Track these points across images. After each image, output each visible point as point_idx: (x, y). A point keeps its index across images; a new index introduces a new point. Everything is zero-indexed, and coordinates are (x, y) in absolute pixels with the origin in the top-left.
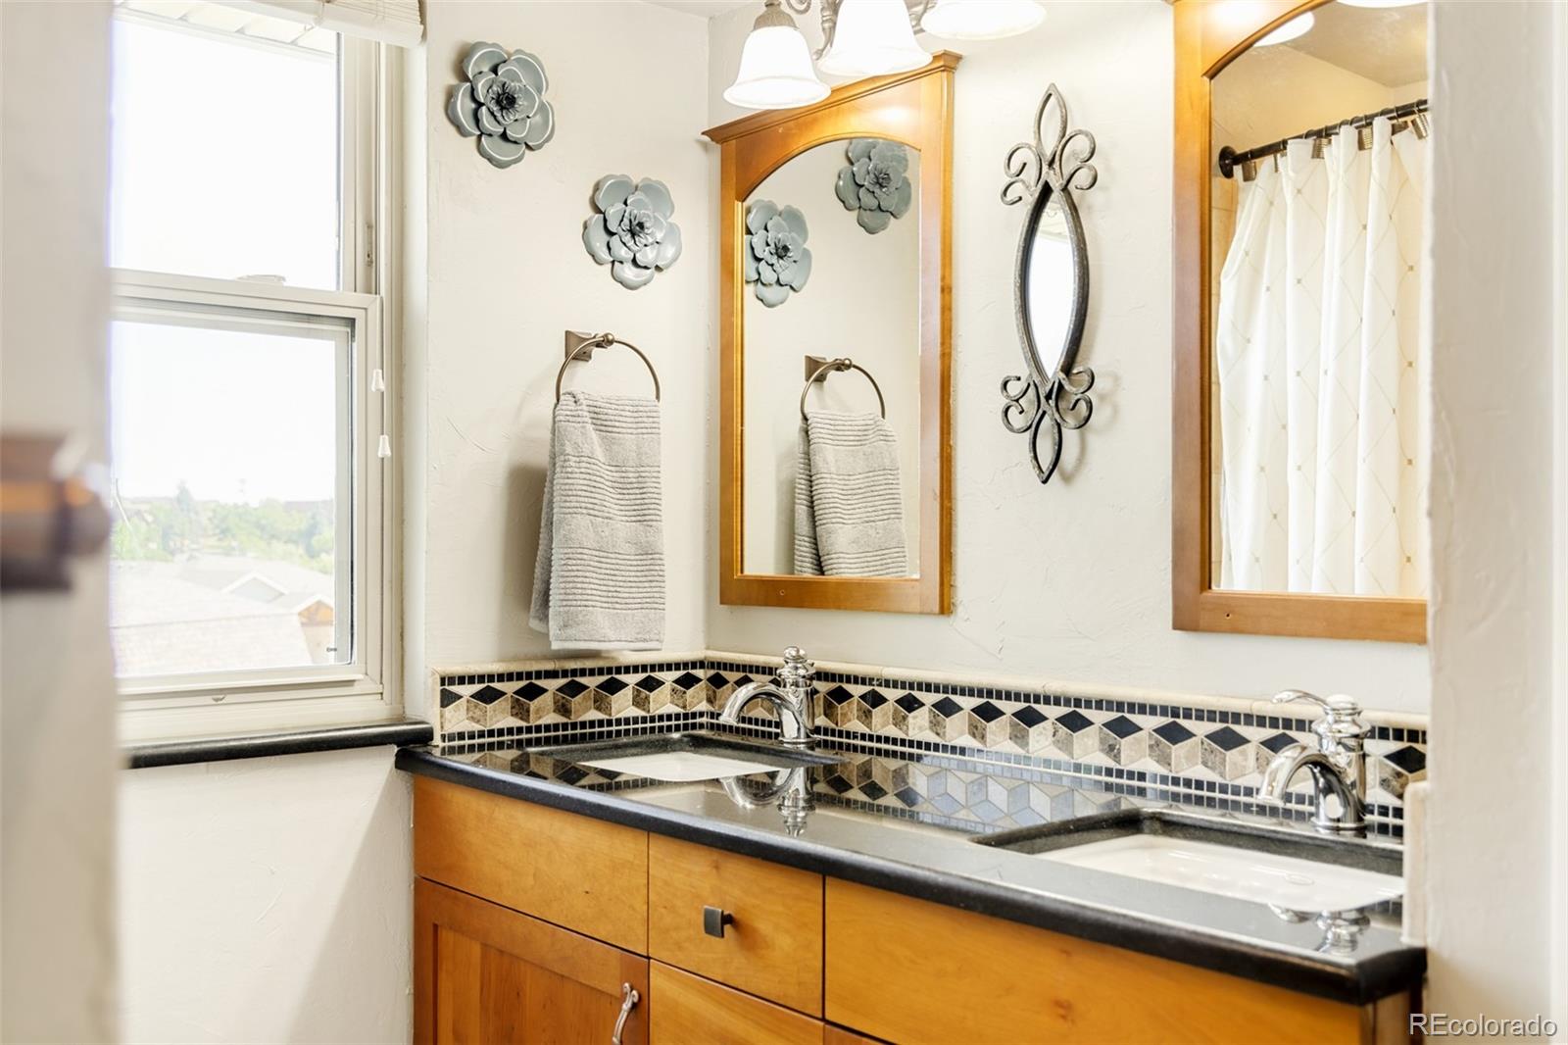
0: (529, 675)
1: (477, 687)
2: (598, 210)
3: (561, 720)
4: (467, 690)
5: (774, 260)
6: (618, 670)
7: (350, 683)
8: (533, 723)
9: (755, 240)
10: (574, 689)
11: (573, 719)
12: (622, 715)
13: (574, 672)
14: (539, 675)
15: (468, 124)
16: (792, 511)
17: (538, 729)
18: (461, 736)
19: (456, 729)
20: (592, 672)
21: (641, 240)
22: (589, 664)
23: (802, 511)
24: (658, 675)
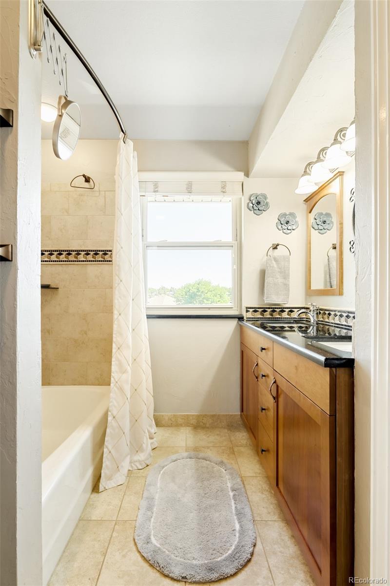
0: (264, 308)
1: (253, 310)
2: (279, 220)
3: (271, 317)
4: (251, 310)
5: (322, 224)
6: (284, 308)
7: (232, 308)
8: (265, 317)
9: (317, 221)
10: (274, 311)
11: (274, 317)
12: (285, 317)
13: (274, 308)
14: (266, 308)
15: (252, 209)
16: (326, 277)
17: (266, 318)
18: (250, 318)
19: (249, 317)
20: (278, 308)
21: (289, 224)
22: (277, 307)
23: (328, 276)
24: (293, 310)
